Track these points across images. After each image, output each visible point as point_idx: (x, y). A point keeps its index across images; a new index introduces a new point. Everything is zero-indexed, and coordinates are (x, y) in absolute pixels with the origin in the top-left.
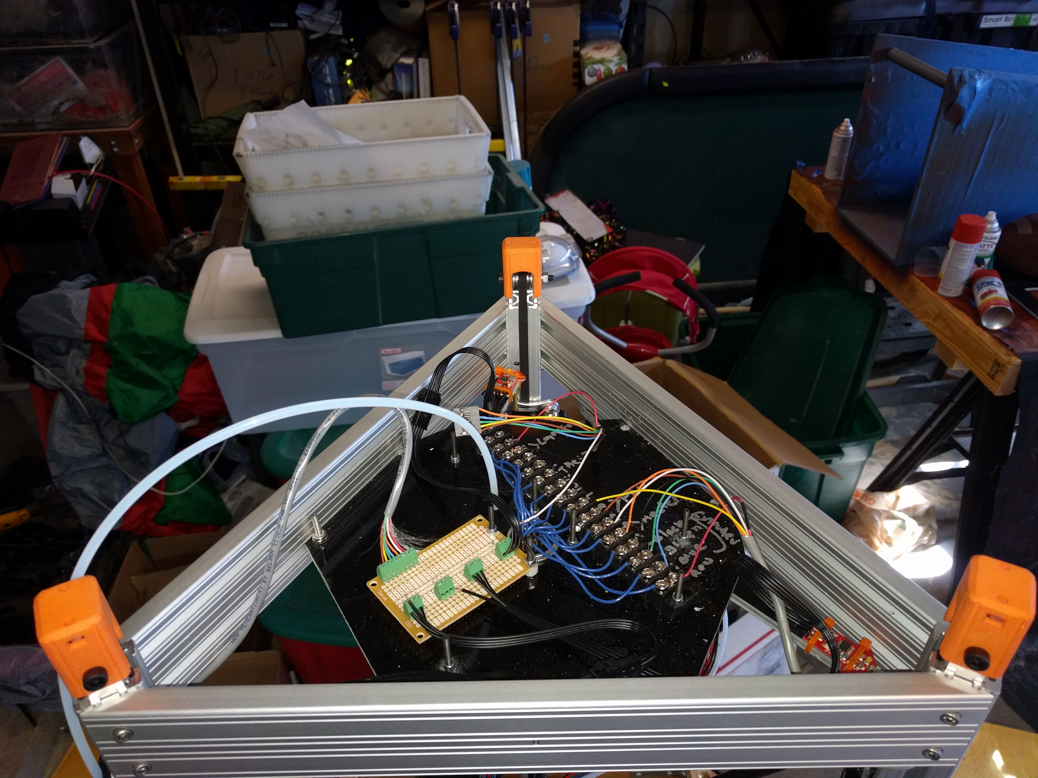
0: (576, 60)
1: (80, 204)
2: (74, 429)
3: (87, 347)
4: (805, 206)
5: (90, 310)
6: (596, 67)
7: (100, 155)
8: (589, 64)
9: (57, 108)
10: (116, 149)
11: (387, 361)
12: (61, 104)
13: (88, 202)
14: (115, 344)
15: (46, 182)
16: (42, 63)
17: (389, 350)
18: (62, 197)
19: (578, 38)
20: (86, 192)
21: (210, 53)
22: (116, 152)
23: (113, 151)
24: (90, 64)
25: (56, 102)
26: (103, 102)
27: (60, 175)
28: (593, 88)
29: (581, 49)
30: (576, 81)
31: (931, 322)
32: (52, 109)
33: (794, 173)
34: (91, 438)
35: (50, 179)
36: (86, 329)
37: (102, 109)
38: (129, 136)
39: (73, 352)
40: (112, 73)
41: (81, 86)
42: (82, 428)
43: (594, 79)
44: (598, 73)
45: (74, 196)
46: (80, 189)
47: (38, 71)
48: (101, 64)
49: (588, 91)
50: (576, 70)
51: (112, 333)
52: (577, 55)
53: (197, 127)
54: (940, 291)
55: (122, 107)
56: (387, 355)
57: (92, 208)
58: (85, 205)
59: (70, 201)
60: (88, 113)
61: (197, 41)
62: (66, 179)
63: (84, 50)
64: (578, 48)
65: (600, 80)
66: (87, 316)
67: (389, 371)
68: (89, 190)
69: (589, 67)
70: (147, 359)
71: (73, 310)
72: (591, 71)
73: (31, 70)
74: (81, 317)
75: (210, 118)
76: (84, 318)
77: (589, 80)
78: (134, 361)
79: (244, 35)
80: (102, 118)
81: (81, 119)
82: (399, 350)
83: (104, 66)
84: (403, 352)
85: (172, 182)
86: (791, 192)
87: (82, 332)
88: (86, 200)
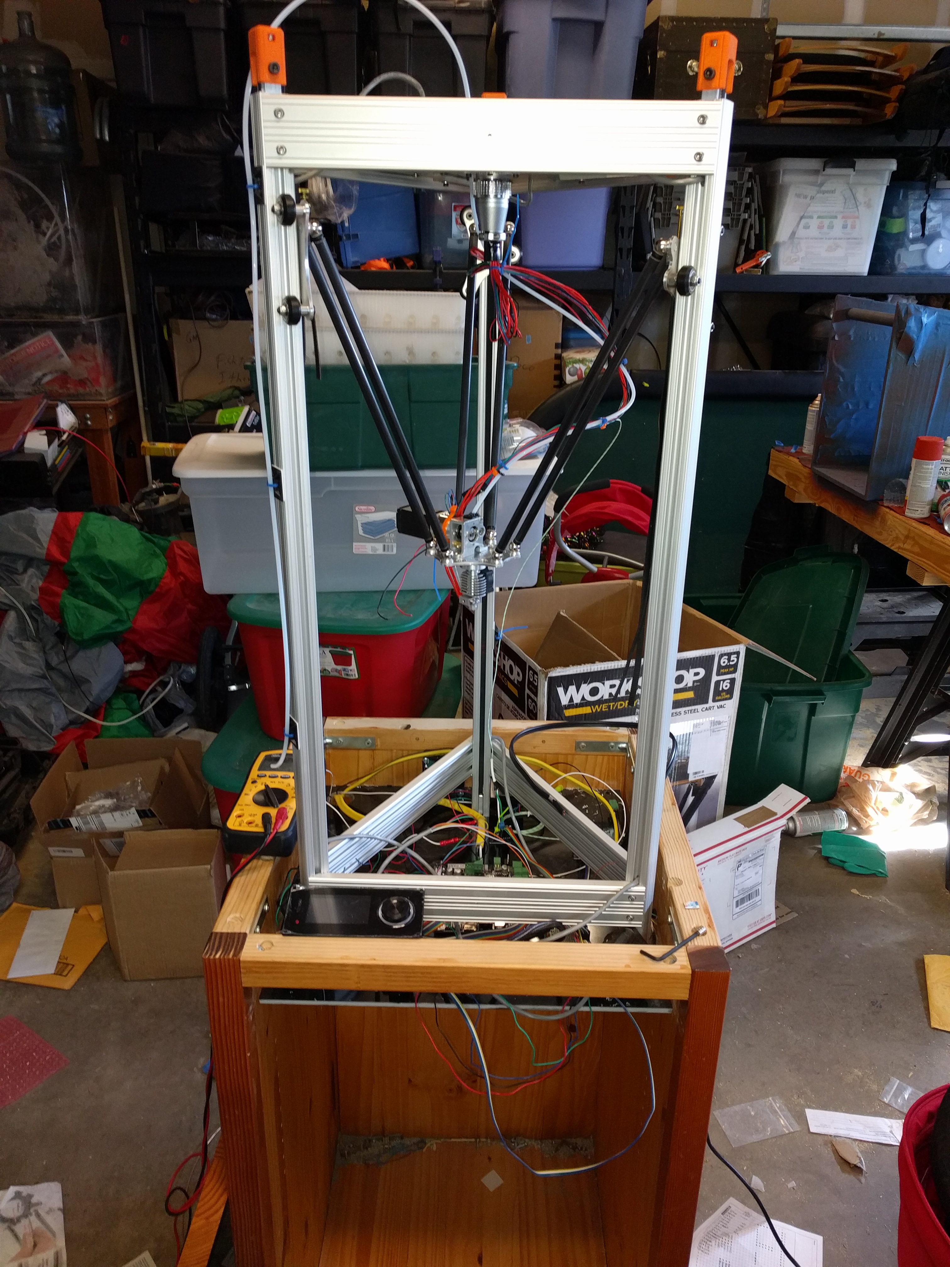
0: (558, 362)
1: (49, 463)
2: (20, 645)
3: (46, 568)
4: (784, 481)
5: (54, 532)
6: (577, 366)
7: (74, 423)
8: (570, 363)
9: (40, 379)
10: (89, 423)
11: (360, 519)
12: (44, 375)
13: (57, 462)
14: (76, 565)
15: (21, 437)
16: (34, 335)
17: (363, 508)
18: (33, 452)
19: (560, 341)
20: (56, 453)
21: (197, 337)
22: (90, 426)
23: (87, 424)
24: (80, 338)
25: (39, 374)
26: (86, 375)
27: (36, 430)
28: (573, 386)
29: (562, 352)
30: (557, 383)
31: (902, 546)
32: (34, 380)
33: (773, 452)
34: (35, 656)
35: (25, 434)
36: (48, 549)
37: (82, 383)
38: (105, 408)
39: (31, 571)
40: (98, 349)
41: (66, 359)
42: (29, 645)
43: (575, 378)
44: (579, 372)
45: (46, 451)
46: (51, 447)
47: (27, 344)
48: (89, 338)
49: (568, 388)
50: (557, 372)
51: (74, 553)
52: (558, 357)
53: (173, 407)
54: (908, 513)
55: (103, 381)
56: (361, 513)
57: (59, 470)
58: (54, 464)
59: (42, 457)
60: (69, 386)
61: (185, 326)
62: (41, 435)
63: (75, 325)
64: (559, 351)
65: (580, 378)
66: (51, 539)
67: (361, 532)
68: (60, 453)
69: (570, 366)
70: (105, 584)
71: (38, 530)
72: (572, 370)
73: (20, 342)
74: (45, 539)
75: (186, 400)
76: (48, 539)
77: (569, 379)
78: (91, 582)
79: (232, 323)
80: (81, 390)
81: (60, 391)
82: (373, 508)
83: (94, 342)
84: (376, 511)
85: (144, 447)
86: (771, 473)
87: (44, 552)
88: (55, 460)
